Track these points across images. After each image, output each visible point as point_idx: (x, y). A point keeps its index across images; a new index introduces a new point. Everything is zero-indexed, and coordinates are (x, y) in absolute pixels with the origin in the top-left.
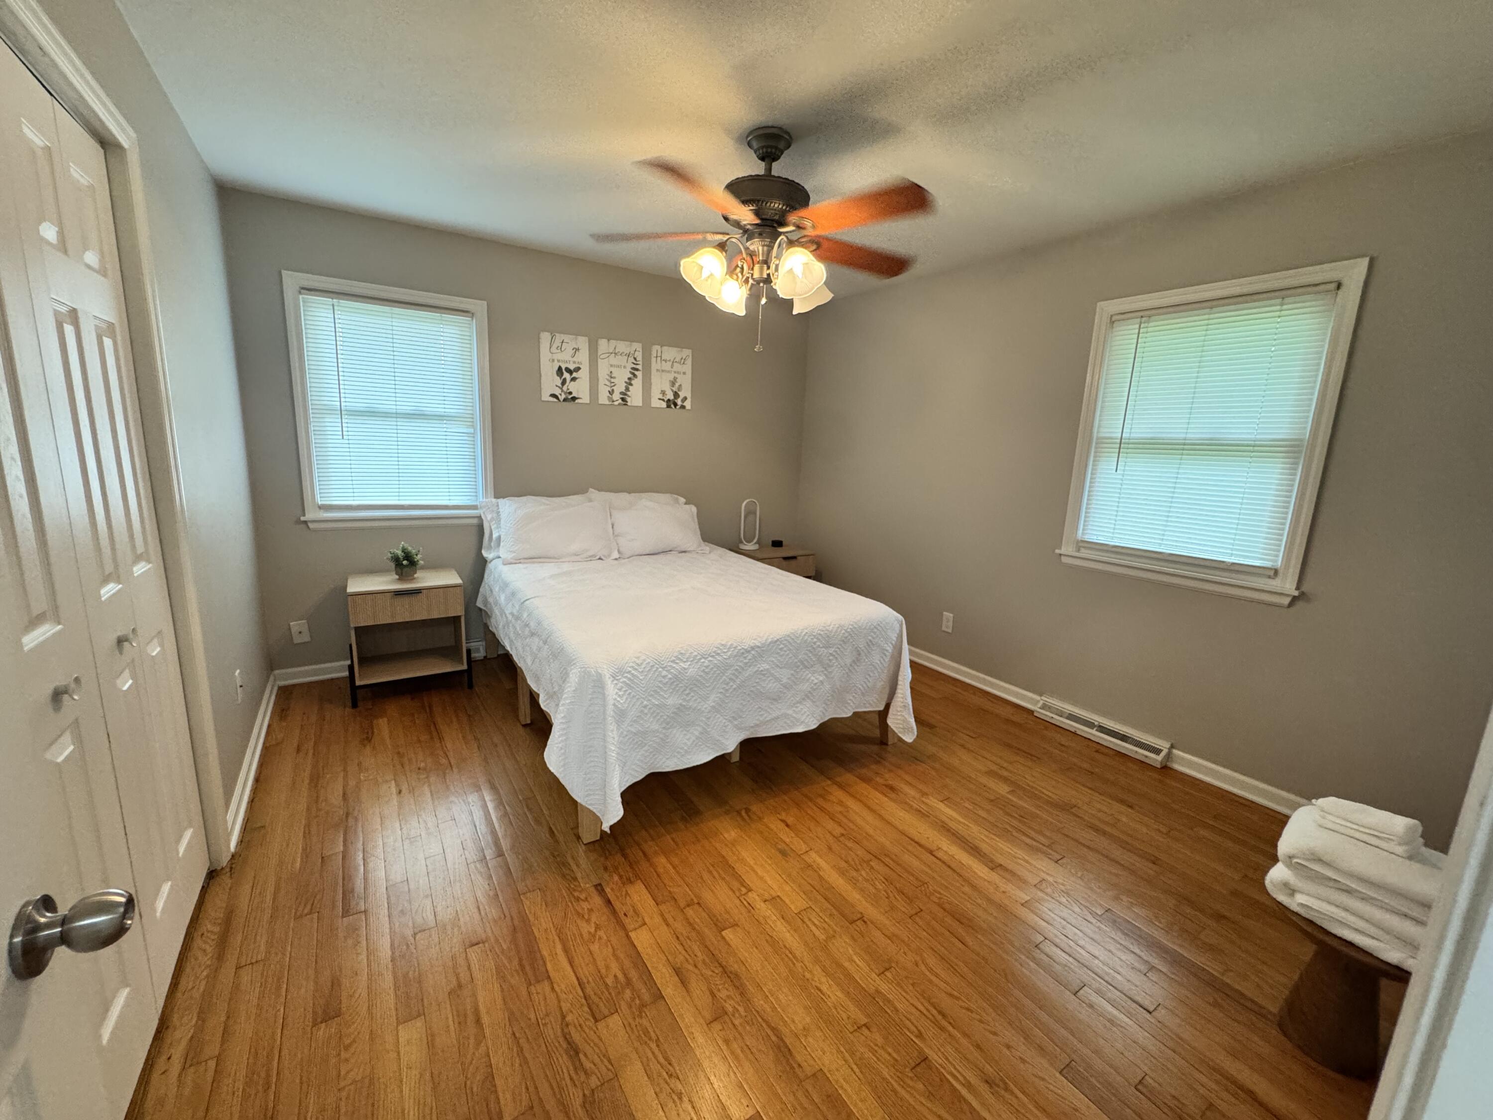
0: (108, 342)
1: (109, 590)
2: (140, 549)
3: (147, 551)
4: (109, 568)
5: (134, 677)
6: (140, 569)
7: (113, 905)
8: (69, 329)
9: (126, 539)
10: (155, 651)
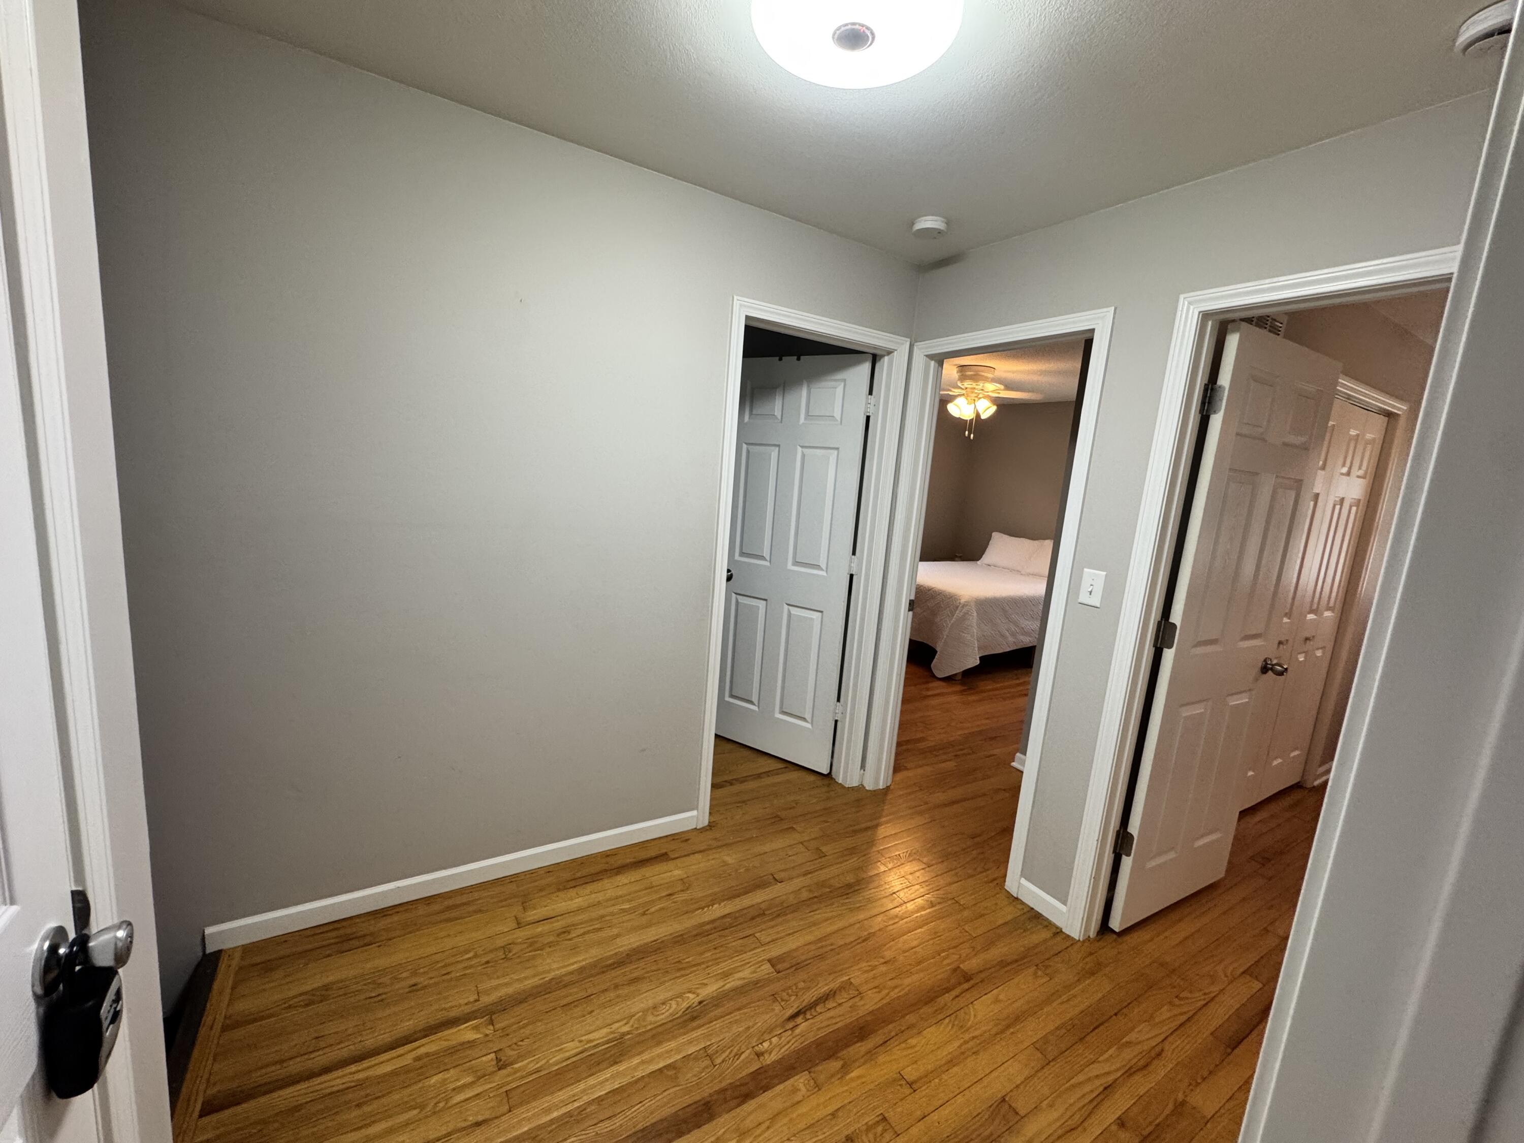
0: (1354, 509)
1: (1311, 616)
2: (1331, 604)
3: (1334, 606)
4: (1315, 607)
5: (1305, 658)
6: (1328, 614)
7: (1282, 667)
8: (1338, 507)
9: (1327, 597)
10: (1319, 653)
